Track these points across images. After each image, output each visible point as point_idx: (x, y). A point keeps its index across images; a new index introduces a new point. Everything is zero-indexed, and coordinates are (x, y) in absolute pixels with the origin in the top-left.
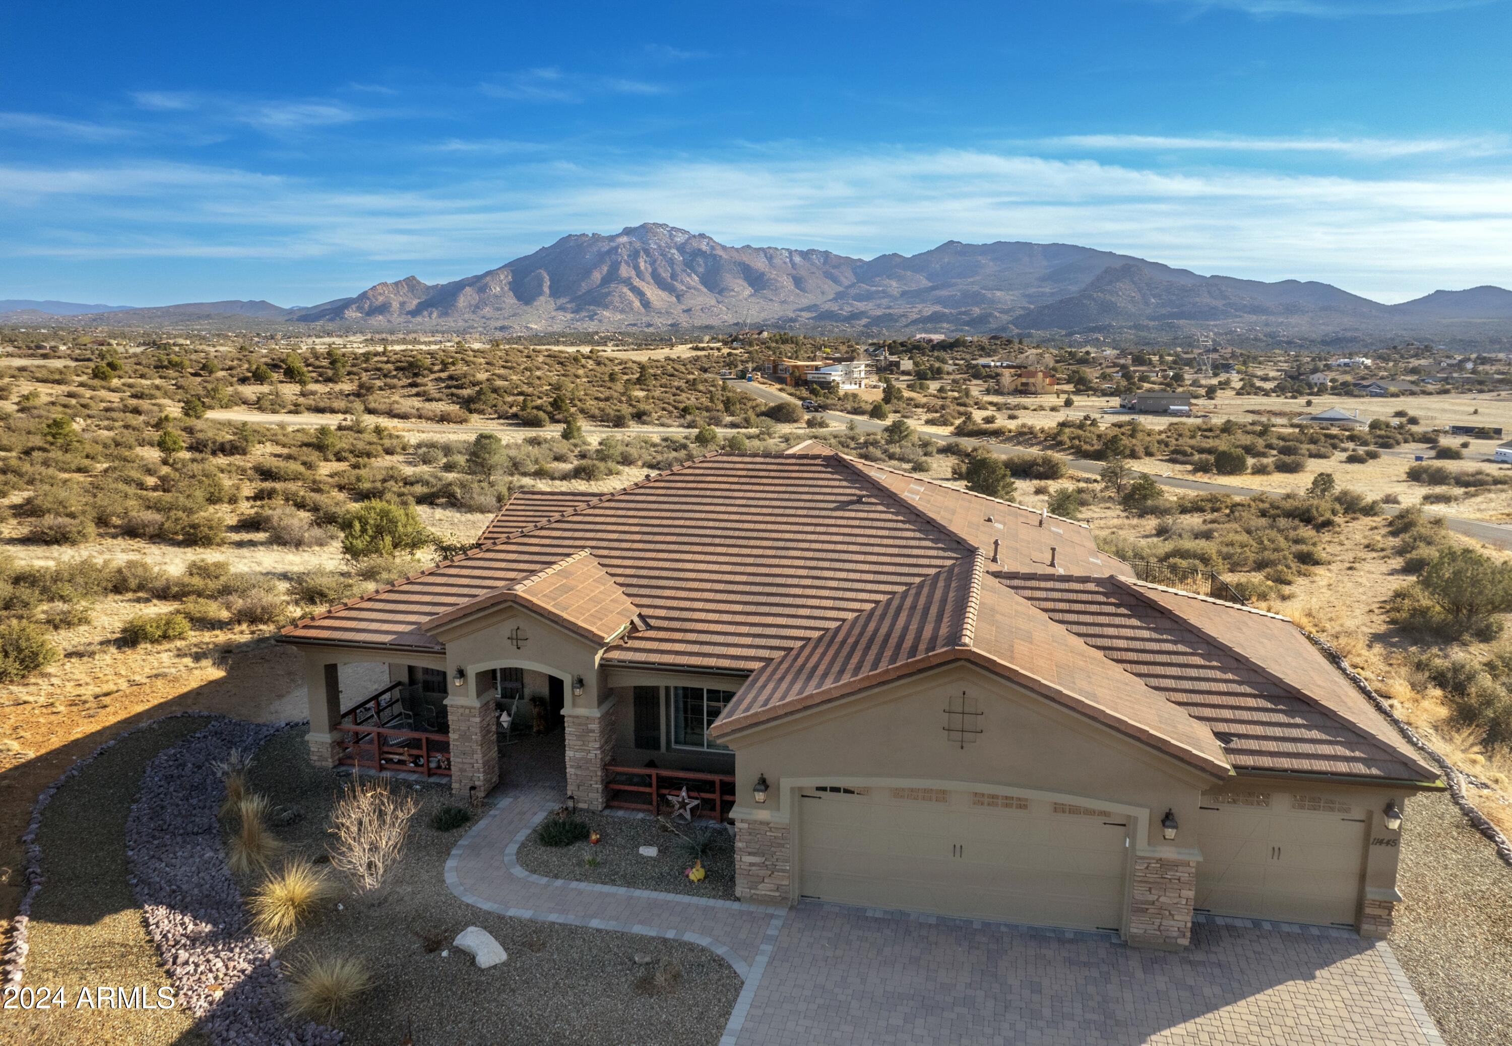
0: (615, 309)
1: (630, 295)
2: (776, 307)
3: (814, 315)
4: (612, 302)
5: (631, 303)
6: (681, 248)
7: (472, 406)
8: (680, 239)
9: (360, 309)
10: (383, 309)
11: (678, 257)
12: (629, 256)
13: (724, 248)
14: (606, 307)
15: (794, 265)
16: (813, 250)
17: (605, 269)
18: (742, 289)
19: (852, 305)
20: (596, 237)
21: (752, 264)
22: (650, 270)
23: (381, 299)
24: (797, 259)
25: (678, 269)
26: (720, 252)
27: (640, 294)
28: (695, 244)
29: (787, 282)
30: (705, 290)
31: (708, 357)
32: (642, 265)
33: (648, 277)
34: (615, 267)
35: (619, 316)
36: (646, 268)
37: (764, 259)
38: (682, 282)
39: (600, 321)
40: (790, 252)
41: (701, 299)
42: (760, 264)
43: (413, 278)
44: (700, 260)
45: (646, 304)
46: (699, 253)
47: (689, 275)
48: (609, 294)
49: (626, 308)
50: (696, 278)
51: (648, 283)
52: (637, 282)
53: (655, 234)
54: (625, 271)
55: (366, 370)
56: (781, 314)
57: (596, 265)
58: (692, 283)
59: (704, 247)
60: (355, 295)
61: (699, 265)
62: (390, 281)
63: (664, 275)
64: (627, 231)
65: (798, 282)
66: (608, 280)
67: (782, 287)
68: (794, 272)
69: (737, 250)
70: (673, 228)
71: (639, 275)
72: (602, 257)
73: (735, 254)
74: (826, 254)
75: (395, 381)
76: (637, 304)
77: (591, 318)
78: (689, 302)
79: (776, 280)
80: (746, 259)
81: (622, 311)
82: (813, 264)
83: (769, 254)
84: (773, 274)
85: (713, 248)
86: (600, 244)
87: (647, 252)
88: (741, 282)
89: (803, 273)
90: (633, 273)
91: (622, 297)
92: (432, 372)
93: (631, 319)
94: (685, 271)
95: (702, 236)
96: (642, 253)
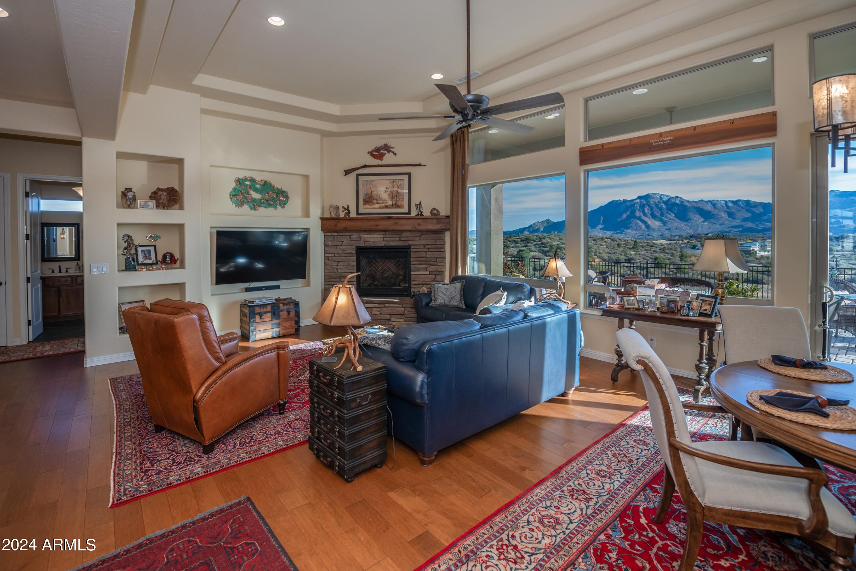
0: (633, 229)
1: (640, 223)
2: (718, 226)
3: (740, 229)
4: (631, 226)
5: (640, 226)
6: (666, 203)
7: (547, 254)
8: (665, 199)
9: (529, 231)
10: (538, 230)
11: (664, 206)
12: (640, 207)
13: (688, 202)
14: (628, 228)
15: (728, 207)
16: (740, 200)
17: (628, 213)
18: (698, 219)
19: (764, 225)
20: (625, 201)
21: (704, 208)
22: (650, 212)
23: (537, 227)
24: (730, 204)
25: (664, 212)
26: (686, 204)
27: (645, 223)
28: (673, 201)
29: (724, 215)
30: (678, 220)
31: (676, 243)
32: (646, 211)
33: (649, 216)
34: (633, 212)
35: (635, 232)
36: (648, 212)
37: (711, 205)
38: (666, 217)
39: (626, 234)
40: (726, 202)
41: (676, 224)
42: (709, 208)
43: (549, 219)
44: (675, 207)
45: (648, 227)
46: (676, 204)
47: (670, 214)
48: (630, 223)
49: (639, 228)
50: (673, 215)
51: (649, 218)
52: (644, 218)
53: (653, 198)
54: (638, 214)
55: (509, 241)
56: (720, 230)
57: (625, 212)
58: (672, 217)
59: (678, 202)
60: (527, 226)
61: (675, 210)
62: (540, 221)
63: (657, 214)
64: (639, 198)
65: (731, 215)
66: (629, 218)
67: (721, 217)
68: (728, 210)
69: (696, 202)
70: (662, 195)
71: (645, 215)
72: (627, 209)
73: (694, 204)
74: (748, 202)
75: (519, 245)
76: (643, 227)
77: (621, 233)
78: (669, 225)
79: (718, 214)
80: (700, 205)
81: (636, 230)
82: (740, 206)
83: (713, 203)
84: (716, 211)
85: (682, 202)
86: (626, 203)
87: (649, 206)
88: (698, 216)
89: (733, 210)
90: (642, 214)
91: (636, 224)
92: (535, 241)
93: (640, 233)
94: (667, 212)
95: (677, 197)
96: (646, 206)
